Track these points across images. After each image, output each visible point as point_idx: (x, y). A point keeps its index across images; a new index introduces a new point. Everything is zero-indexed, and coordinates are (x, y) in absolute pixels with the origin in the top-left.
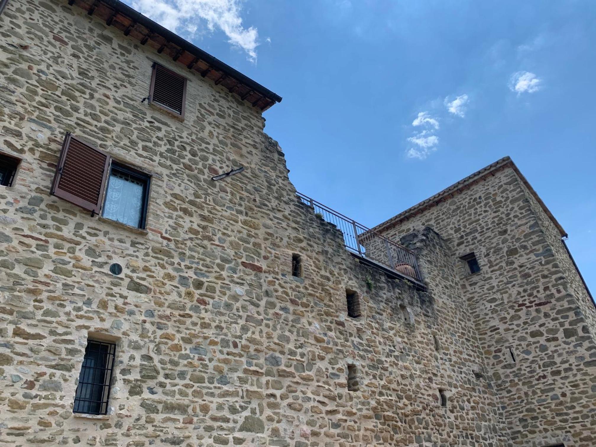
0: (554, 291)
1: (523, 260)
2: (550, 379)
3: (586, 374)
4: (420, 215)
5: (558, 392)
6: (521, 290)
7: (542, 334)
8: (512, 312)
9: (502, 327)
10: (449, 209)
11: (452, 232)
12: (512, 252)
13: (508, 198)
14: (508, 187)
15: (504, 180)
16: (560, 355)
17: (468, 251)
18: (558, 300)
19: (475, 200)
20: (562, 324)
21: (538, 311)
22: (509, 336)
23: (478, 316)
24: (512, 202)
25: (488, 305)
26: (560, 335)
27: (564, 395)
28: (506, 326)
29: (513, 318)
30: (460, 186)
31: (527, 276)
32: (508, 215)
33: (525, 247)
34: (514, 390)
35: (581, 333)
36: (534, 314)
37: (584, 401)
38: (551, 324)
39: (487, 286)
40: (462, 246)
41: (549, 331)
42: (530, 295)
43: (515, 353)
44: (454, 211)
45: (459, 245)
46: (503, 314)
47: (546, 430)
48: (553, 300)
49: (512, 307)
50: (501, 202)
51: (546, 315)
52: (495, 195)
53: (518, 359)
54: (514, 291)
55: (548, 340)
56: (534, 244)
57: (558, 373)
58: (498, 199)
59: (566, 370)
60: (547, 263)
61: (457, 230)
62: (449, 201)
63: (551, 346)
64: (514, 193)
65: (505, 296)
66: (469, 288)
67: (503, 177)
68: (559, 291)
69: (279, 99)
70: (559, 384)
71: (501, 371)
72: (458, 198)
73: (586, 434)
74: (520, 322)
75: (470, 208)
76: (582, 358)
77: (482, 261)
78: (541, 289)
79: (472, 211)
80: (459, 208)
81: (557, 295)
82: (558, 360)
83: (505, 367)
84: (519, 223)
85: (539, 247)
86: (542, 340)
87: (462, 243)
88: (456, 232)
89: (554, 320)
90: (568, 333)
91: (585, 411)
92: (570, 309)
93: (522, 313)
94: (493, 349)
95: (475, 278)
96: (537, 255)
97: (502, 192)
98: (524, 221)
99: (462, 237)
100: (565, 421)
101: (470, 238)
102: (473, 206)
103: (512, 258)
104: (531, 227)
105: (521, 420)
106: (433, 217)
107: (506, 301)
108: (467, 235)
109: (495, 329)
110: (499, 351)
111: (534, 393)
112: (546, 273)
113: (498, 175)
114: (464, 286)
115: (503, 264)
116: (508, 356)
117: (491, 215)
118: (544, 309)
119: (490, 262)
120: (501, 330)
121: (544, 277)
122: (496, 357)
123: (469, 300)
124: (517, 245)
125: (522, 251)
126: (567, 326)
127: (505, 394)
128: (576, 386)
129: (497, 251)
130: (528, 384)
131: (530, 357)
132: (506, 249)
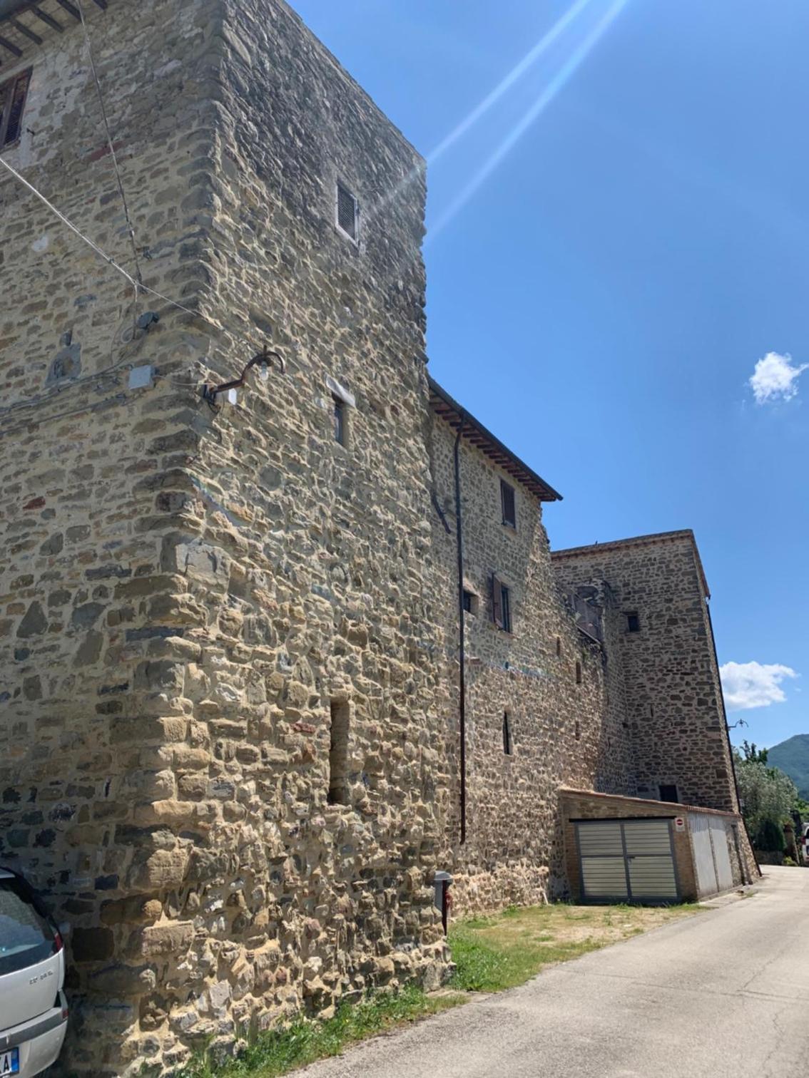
0: (699, 665)
1: (680, 631)
2: (678, 735)
3: (705, 736)
4: (590, 556)
5: (681, 746)
6: (672, 657)
7: (680, 699)
8: (660, 675)
9: (649, 685)
10: (622, 560)
11: (620, 584)
12: (673, 621)
13: (680, 569)
14: (683, 558)
15: (682, 550)
16: (690, 718)
17: (632, 609)
18: (701, 673)
19: (650, 559)
20: (698, 694)
21: (682, 679)
22: (653, 694)
23: (629, 671)
24: (683, 574)
25: (640, 663)
26: (695, 702)
27: (685, 749)
28: (653, 686)
29: (659, 680)
30: (639, 542)
31: (680, 646)
32: (677, 585)
33: (684, 620)
34: (646, 739)
35: (710, 704)
36: (678, 680)
37: (699, 756)
38: (689, 692)
39: (643, 646)
40: (628, 602)
41: (687, 697)
42: (679, 664)
43: (655, 709)
44: (627, 564)
45: (625, 599)
46: (652, 675)
47: (665, 774)
48: (696, 673)
49: (661, 671)
50: (673, 570)
51: (688, 684)
52: (670, 561)
53: (655, 715)
54: (666, 657)
55: (684, 705)
56: (693, 620)
57: (686, 731)
58: (672, 567)
59: (692, 731)
60: (700, 640)
61: (626, 585)
62: (624, 552)
63: (685, 709)
64: (688, 566)
65: (657, 660)
66: (626, 643)
67: (681, 546)
68: (702, 666)
69: (560, 498)
70: (683, 740)
71: (639, 722)
72: (633, 551)
73: (695, 780)
74: (665, 685)
75: (642, 566)
76: (706, 723)
77: (643, 622)
78: (689, 660)
79: (644, 570)
80: (631, 563)
81: (700, 670)
82: (687, 721)
83: (643, 720)
84: (686, 596)
85: (696, 623)
86: (679, 704)
87: (628, 599)
88: (624, 586)
89: (692, 689)
90: (701, 702)
91: (697, 764)
92: (707, 683)
93: (668, 678)
94: (636, 703)
95: (634, 636)
96: (693, 631)
97: (677, 561)
98: (689, 596)
99: (629, 593)
100: (682, 768)
101: (637, 596)
102: (646, 565)
103: (671, 628)
104: (694, 603)
105: (647, 764)
106: (604, 562)
107: (657, 663)
108: (635, 592)
109: (642, 686)
110: (642, 705)
111: (663, 744)
112: (696, 648)
113: (677, 542)
114: (621, 641)
115: (663, 630)
116: (648, 711)
117: (661, 580)
118: (687, 678)
119: (650, 624)
120: (647, 689)
121: (694, 651)
122: (637, 710)
123: (624, 655)
124: (679, 616)
125: (681, 623)
126: (701, 696)
127: (638, 741)
128: (696, 744)
129: (659, 616)
130: (660, 737)
131: (666, 716)
132: (667, 617)
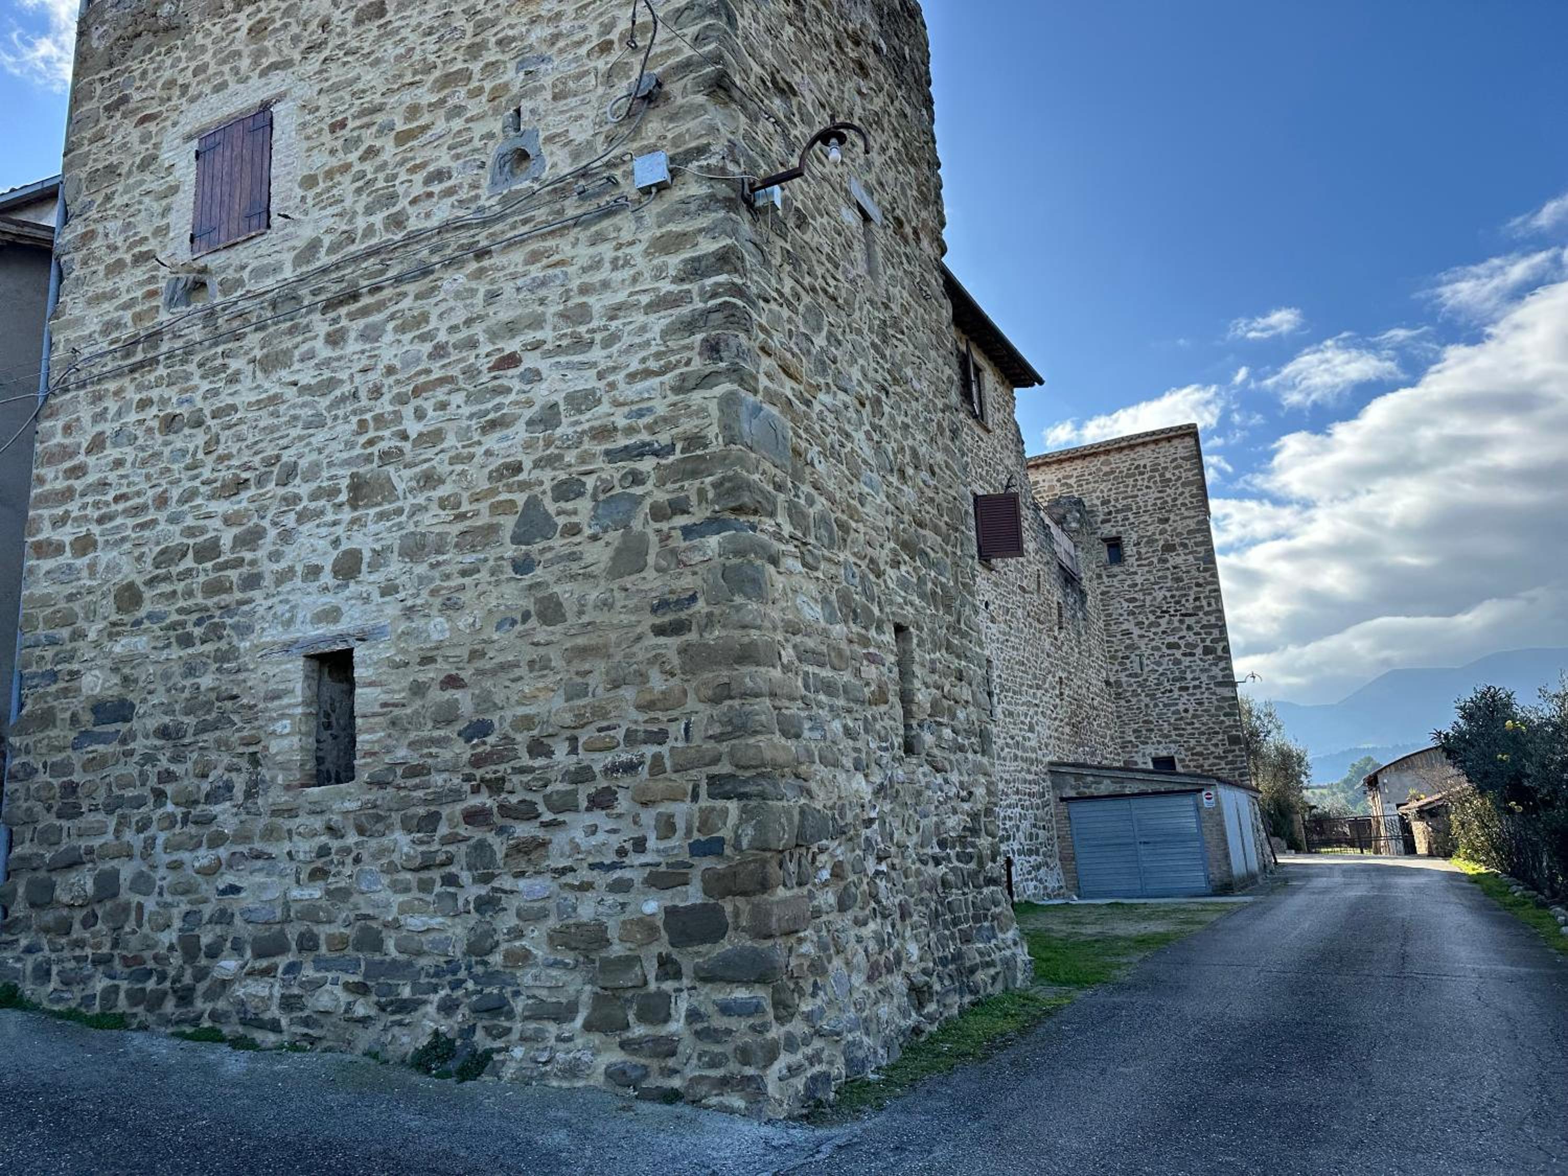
0: (1204, 603)
1: (1179, 560)
2: (1176, 694)
3: (1214, 694)
4: (1055, 466)
5: (1181, 707)
6: (1168, 594)
7: (1179, 647)
8: (1152, 618)
9: (1136, 632)
10: (1099, 470)
11: (1098, 502)
12: (1169, 548)
13: (1180, 478)
14: (1183, 463)
15: (1182, 452)
16: (1193, 671)
17: (1114, 533)
18: (1207, 614)
19: (1138, 467)
20: (1203, 640)
21: (1181, 622)
22: (1142, 643)
23: (1110, 615)
24: (1183, 485)
25: (1125, 605)
26: (1199, 651)
27: (1186, 711)
28: (1143, 632)
29: (1151, 625)
30: (1123, 444)
31: (1179, 580)
32: (1175, 500)
33: (1185, 546)
34: (1134, 700)
35: (1219, 652)
36: (1176, 624)
37: (1204, 719)
38: (1191, 638)
39: (1129, 582)
40: (1108, 525)
41: (1188, 645)
42: (1178, 602)
43: (1145, 662)
44: (1105, 474)
45: (1103, 522)
46: (1141, 618)
47: (1159, 743)
48: (1201, 614)
49: (1153, 612)
50: (1170, 480)
51: (1189, 628)
52: (1166, 468)
53: (1146, 669)
54: (1160, 595)
55: (1184, 655)
56: (1197, 544)
57: (1187, 688)
58: (1168, 475)
59: (1195, 687)
60: (1206, 570)
61: (1105, 502)
62: (1103, 458)
63: (1186, 661)
64: (1190, 474)
65: (1149, 598)
66: (1105, 579)
67: (1181, 448)
68: (1209, 604)
69: (1041, 382)
70: (1183, 700)
71: (1124, 679)
72: (1114, 458)
73: (1198, 749)
74: (1160, 630)
75: (1128, 476)
76: (1214, 677)
77: (1129, 550)
78: (1191, 599)
79: (1131, 481)
80: (1113, 472)
81: (1206, 609)
82: (1189, 676)
83: (1130, 675)
84: (1186, 514)
85: (1201, 549)
86: (1178, 654)
87: (1109, 521)
88: (1103, 504)
89: (1196, 634)
90: (1207, 651)
91: (1203, 728)
92: (1215, 626)
93: (1164, 622)
94: (1120, 654)
95: (1116, 569)
96: (1196, 559)
97: (1175, 468)
98: (1192, 513)
99: (1110, 513)
100: (1181, 735)
101: (1120, 517)
102: (1134, 475)
103: (1167, 556)
104: (1198, 523)
105: (1135, 731)
106: (1075, 474)
107: (1148, 603)
108: (1117, 512)
109: (1127, 633)
110: (1127, 658)
111: (1156, 705)
112: (1201, 581)
113: (1175, 442)
114: (1099, 576)
115: (1155, 560)
116: (1136, 665)
117: (1153, 494)
118: (1189, 621)
119: (1139, 553)
120: (1135, 636)
121: (1198, 585)
122: (1121, 664)
123: (1102, 594)
124: (1177, 540)
125: (1180, 550)
126: (1208, 643)
127: (1123, 702)
128: (1201, 704)
129: (1151, 541)
130: (1152, 696)
131: (1161, 670)
132: (1161, 543)
